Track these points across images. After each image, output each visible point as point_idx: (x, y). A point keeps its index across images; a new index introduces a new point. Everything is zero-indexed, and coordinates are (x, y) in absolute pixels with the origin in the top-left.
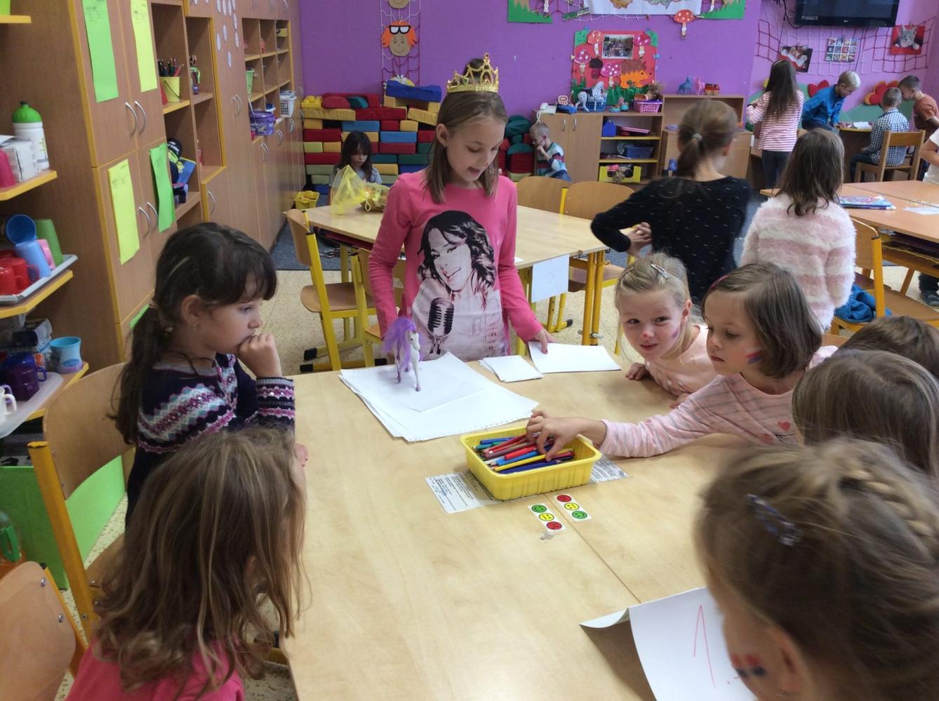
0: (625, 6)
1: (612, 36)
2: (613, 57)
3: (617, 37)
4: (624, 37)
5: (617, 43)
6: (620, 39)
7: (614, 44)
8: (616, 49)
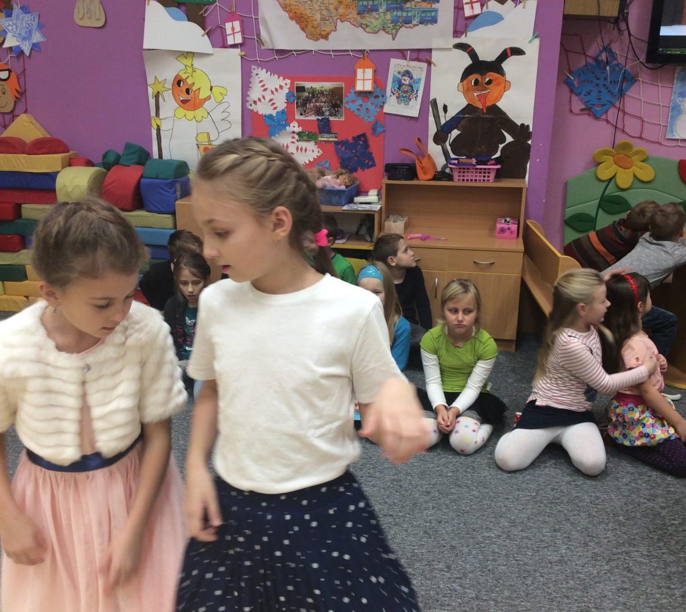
0: (326, 37)
1: (308, 85)
2: (313, 117)
3: (317, 85)
4: (328, 85)
5: (318, 95)
6: (322, 89)
7: (313, 97)
8: (316, 105)
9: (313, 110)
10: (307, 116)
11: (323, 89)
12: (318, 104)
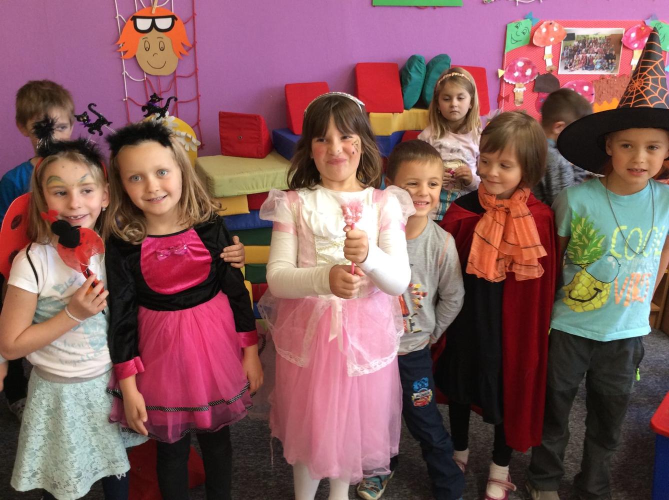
1: (580, 32)
2: (580, 72)
3: (590, 32)
4: (605, 32)
5: (589, 44)
6: (595, 36)
7: (584, 46)
8: (586, 57)
9: (581, 63)
10: (572, 71)
11: (598, 37)
12: (588, 55)
